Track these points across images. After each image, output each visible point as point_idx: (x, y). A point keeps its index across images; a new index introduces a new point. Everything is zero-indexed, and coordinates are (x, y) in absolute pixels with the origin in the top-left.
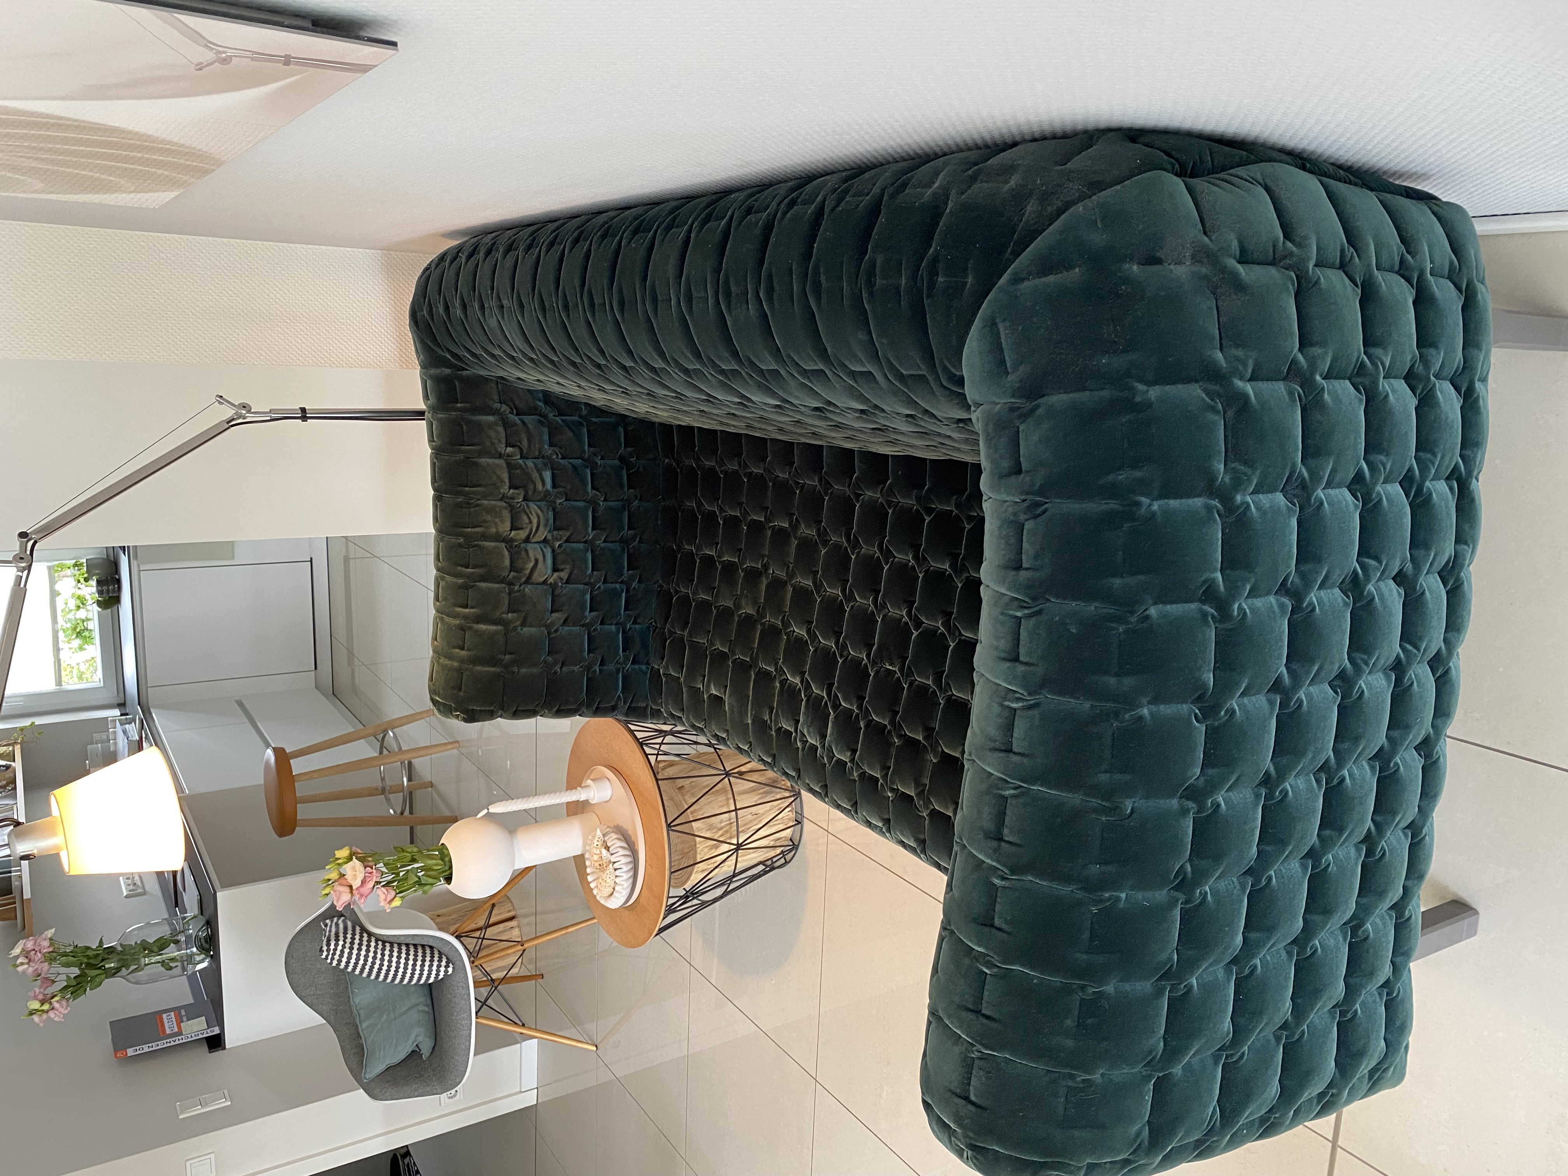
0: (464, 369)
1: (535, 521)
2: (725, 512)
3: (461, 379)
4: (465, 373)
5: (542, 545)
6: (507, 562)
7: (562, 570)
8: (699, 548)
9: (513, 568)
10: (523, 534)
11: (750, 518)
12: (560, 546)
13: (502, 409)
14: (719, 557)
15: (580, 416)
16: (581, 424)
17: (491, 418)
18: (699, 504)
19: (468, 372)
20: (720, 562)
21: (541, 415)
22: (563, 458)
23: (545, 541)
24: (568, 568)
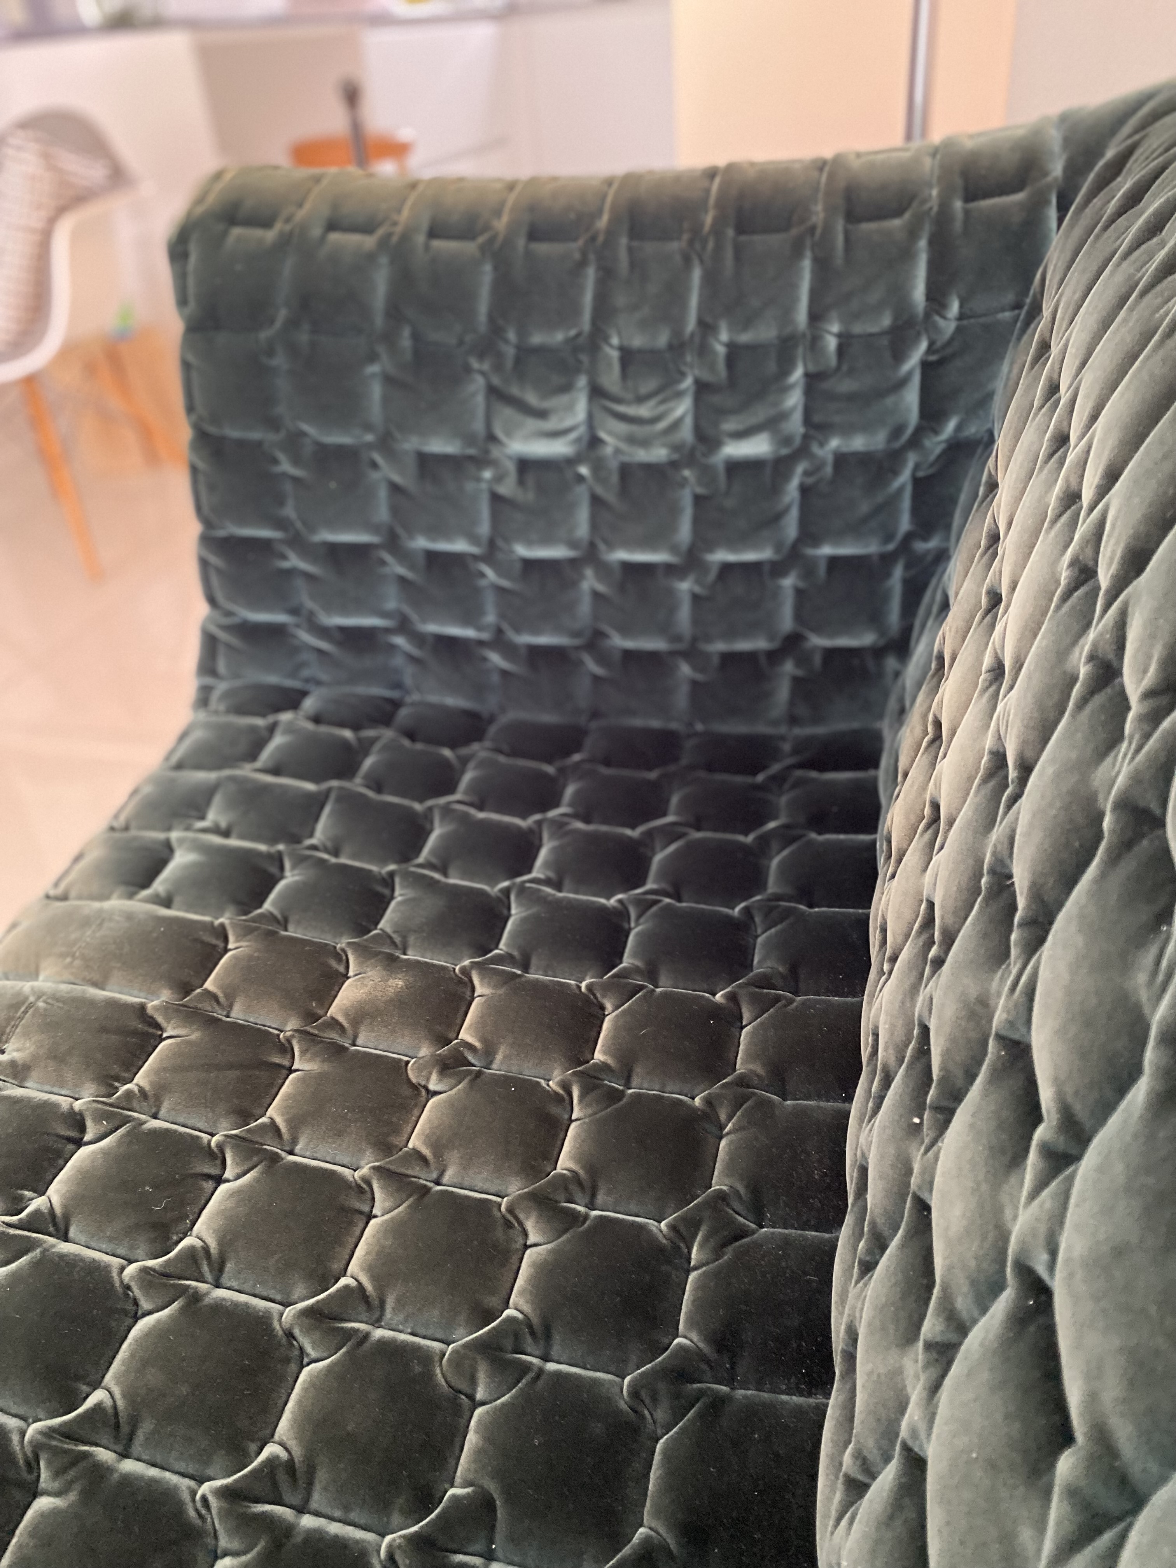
0: (1063, 210)
1: (644, 411)
2: (639, 917)
3: (1036, 207)
4: (1052, 213)
5: (582, 430)
6: (537, 339)
7: (521, 481)
8: (559, 826)
9: (525, 353)
10: (611, 379)
11: (609, 1007)
12: (581, 479)
13: (941, 322)
14: (522, 890)
15: (909, 537)
16: (888, 537)
17: (919, 293)
18: (670, 834)
19: (1054, 224)
20: (507, 892)
21: (919, 431)
22: (804, 490)
23: (594, 442)
24: (528, 496)
